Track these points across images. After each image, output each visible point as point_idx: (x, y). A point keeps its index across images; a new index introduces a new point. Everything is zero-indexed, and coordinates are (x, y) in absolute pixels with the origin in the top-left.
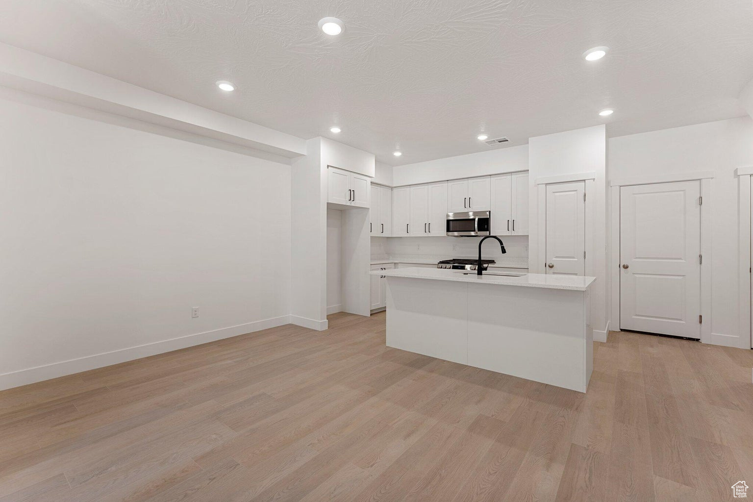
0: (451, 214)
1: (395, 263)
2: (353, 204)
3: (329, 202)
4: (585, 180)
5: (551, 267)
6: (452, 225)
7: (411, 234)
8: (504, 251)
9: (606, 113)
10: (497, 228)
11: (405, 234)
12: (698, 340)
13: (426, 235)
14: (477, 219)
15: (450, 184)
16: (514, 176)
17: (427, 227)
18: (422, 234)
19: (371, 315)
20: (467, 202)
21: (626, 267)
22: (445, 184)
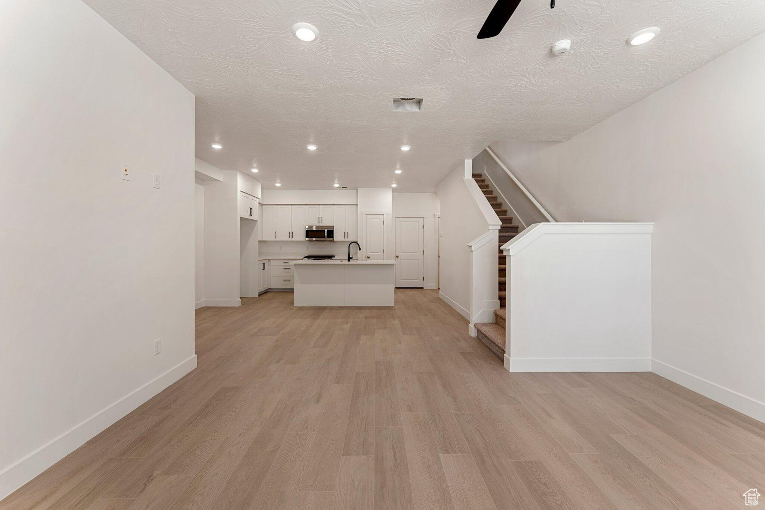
0: (307, 227)
1: (269, 260)
2: (251, 218)
3: (242, 216)
4: (383, 214)
5: (368, 258)
6: (310, 234)
7: (278, 239)
8: (360, 249)
9: (394, 186)
10: (338, 236)
11: (272, 239)
12: (423, 288)
13: (290, 240)
14: (326, 231)
15: (307, 207)
16: (347, 207)
17: (291, 234)
18: (287, 238)
19: (259, 295)
20: (320, 219)
21: (397, 257)
22: (304, 207)
